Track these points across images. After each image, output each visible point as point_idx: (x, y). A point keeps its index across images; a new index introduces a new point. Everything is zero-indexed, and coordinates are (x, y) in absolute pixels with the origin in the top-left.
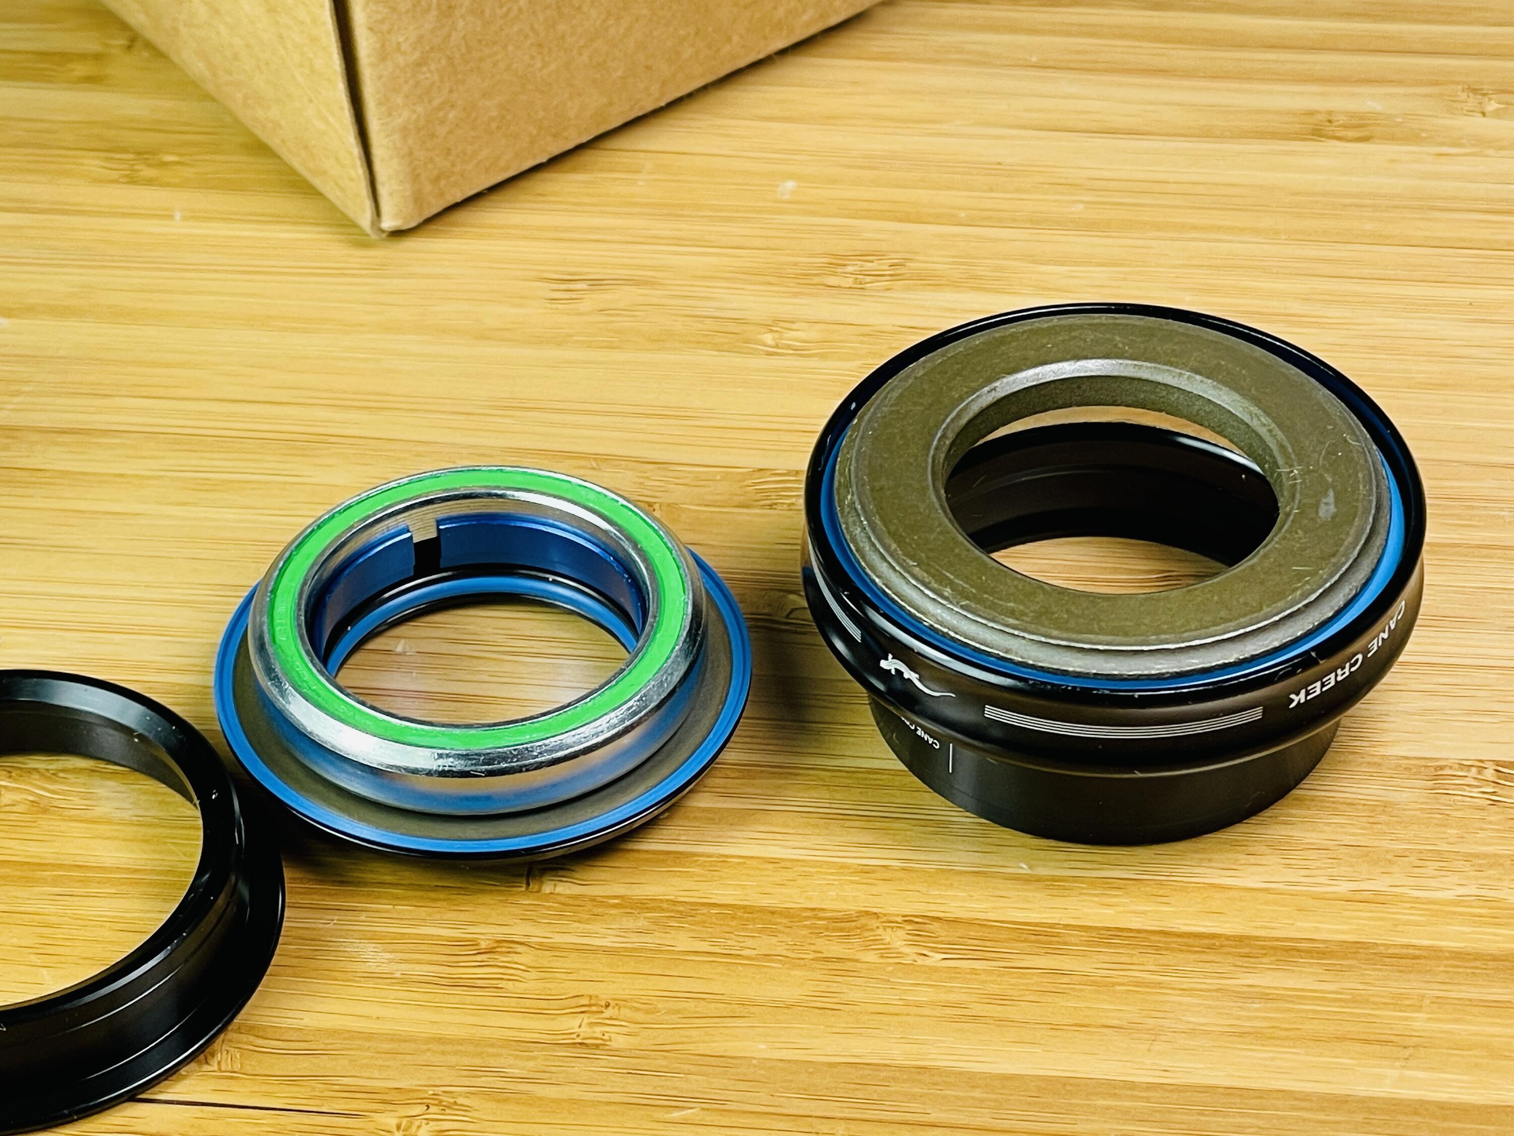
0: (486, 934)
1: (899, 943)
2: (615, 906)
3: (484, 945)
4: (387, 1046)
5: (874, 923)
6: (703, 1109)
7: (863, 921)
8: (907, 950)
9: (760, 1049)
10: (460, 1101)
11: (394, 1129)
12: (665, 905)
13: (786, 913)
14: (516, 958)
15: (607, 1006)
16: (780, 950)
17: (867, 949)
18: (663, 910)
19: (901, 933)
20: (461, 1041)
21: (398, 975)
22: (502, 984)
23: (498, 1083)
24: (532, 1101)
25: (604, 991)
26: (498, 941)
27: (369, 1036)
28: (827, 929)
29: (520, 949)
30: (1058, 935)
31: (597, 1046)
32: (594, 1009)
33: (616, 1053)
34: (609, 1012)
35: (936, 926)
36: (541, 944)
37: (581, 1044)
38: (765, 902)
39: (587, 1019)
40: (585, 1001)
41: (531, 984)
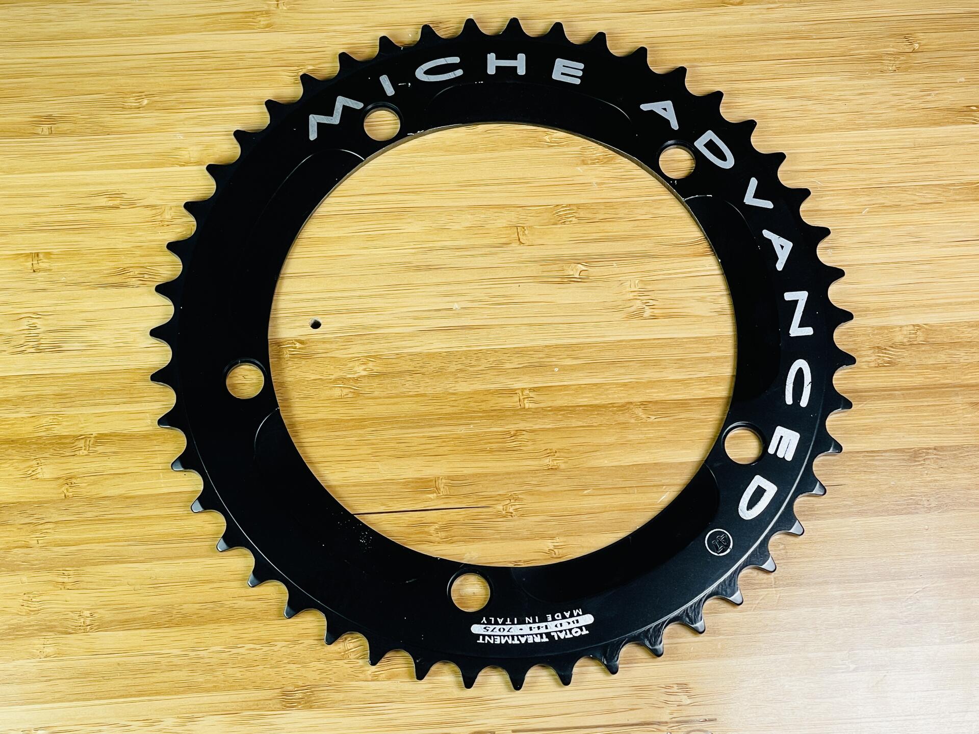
0: (512, 428)
1: (640, 414)
2: (549, 411)
3: (512, 433)
4: (492, 478)
5: (632, 406)
6: (593, 489)
7: (628, 406)
8: (643, 416)
9: (606, 463)
10: (520, 496)
11: (502, 510)
12: (565, 408)
13: (604, 406)
14: (523, 436)
15: (556, 452)
16: (605, 422)
17: (631, 417)
18: (565, 410)
19: (640, 409)
20: (514, 473)
21: (488, 449)
22: (521, 448)
23: (529, 487)
24: (540, 493)
25: (555, 446)
26: (517, 431)
27: (486, 475)
28: (617, 411)
29: (524, 433)
30: (689, 403)
31: (556, 469)
32: (552, 454)
33: (563, 470)
34: (557, 455)
35: (650, 405)
36: (529, 430)
37: (551, 469)
38: (597, 402)
39: (551, 458)
40: (549, 451)
41: (530, 447)
